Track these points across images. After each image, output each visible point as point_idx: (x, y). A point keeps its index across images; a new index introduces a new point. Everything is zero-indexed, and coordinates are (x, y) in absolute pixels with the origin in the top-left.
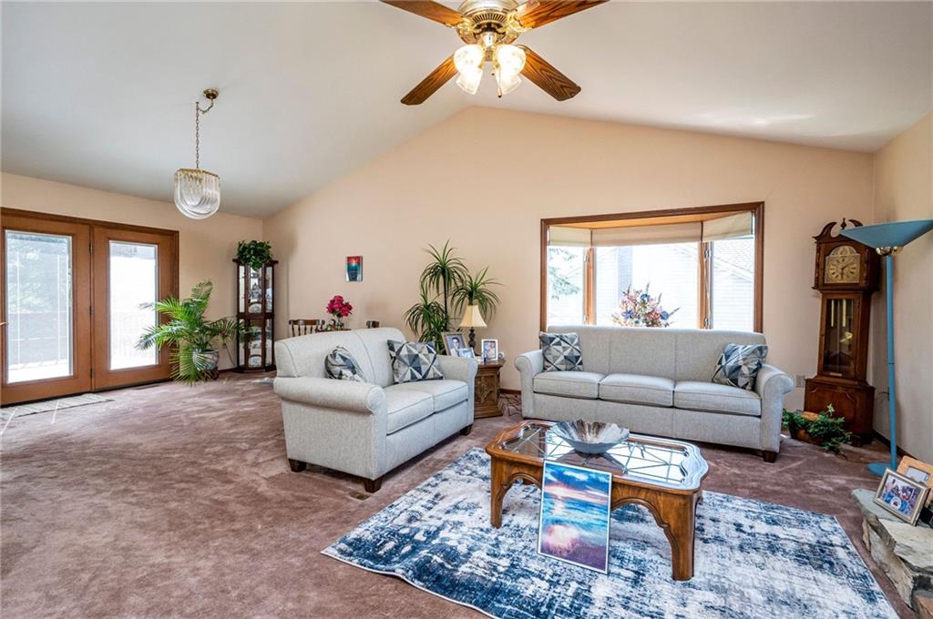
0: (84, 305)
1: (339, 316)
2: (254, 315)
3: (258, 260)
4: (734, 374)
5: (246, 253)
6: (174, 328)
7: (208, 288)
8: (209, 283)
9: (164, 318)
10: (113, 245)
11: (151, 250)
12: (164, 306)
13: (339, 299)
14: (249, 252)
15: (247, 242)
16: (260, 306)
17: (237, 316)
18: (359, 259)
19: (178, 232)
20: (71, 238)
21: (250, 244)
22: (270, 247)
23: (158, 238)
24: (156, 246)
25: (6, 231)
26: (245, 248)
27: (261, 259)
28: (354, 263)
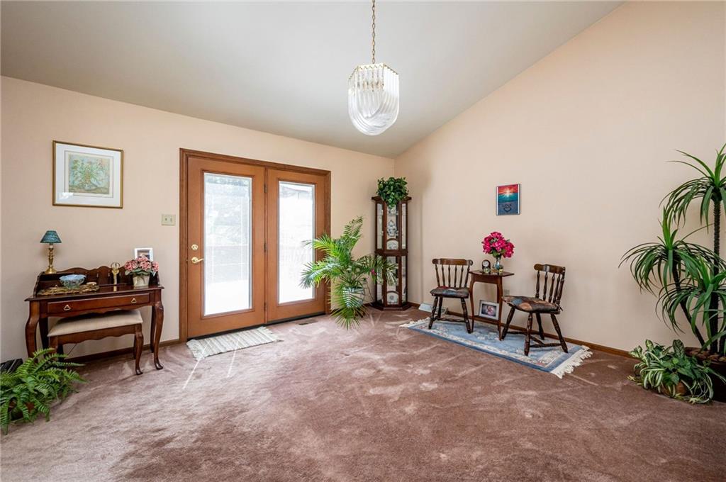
0: (260, 242)
1: (498, 257)
2: (392, 253)
3: (397, 196)
5: (386, 189)
6: (331, 265)
7: (358, 225)
8: (360, 220)
9: (320, 255)
10: (283, 186)
11: (310, 189)
12: (320, 243)
13: (497, 236)
14: (389, 189)
15: (386, 180)
16: (396, 243)
17: (375, 252)
18: (515, 188)
19: (330, 172)
20: (251, 179)
21: (388, 182)
22: (406, 183)
23: (315, 178)
24: (314, 186)
25: (205, 174)
26: (385, 185)
27: (399, 195)
28: (508, 193)
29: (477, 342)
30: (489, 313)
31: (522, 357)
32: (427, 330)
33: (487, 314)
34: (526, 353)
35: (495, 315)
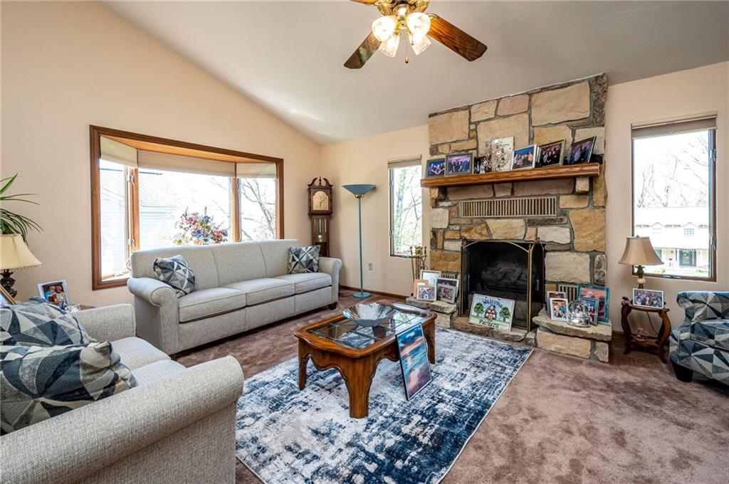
4: (310, 265)
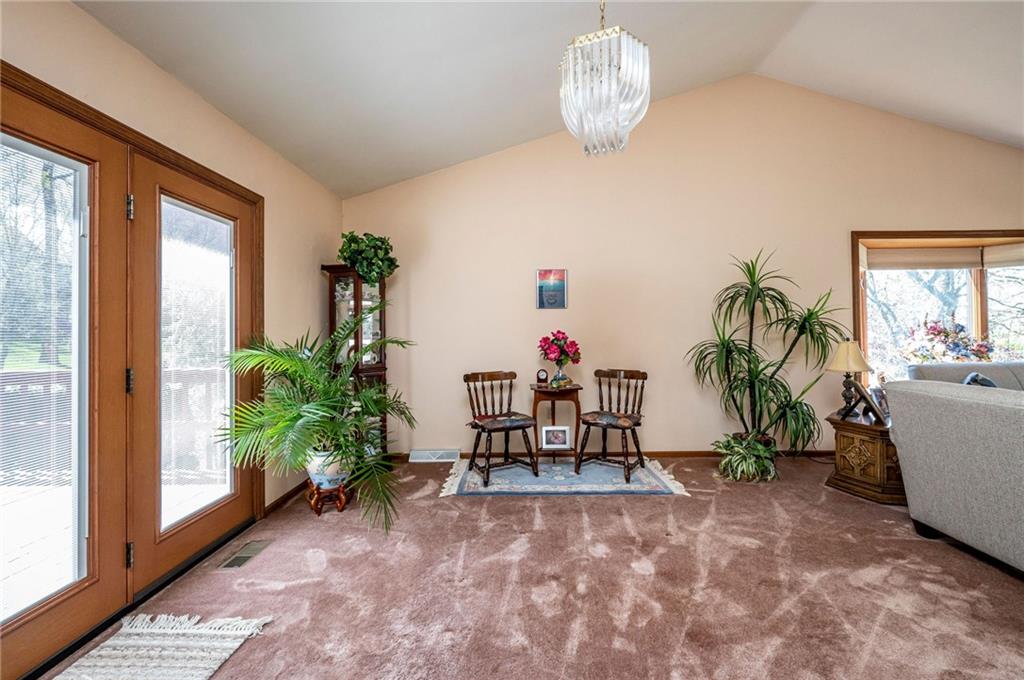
18: (561, 274)
24: (232, 223)
28: (552, 281)
29: (555, 485)
30: (556, 441)
31: (625, 487)
32: (482, 489)
33: (553, 443)
34: (628, 480)
35: (565, 443)
